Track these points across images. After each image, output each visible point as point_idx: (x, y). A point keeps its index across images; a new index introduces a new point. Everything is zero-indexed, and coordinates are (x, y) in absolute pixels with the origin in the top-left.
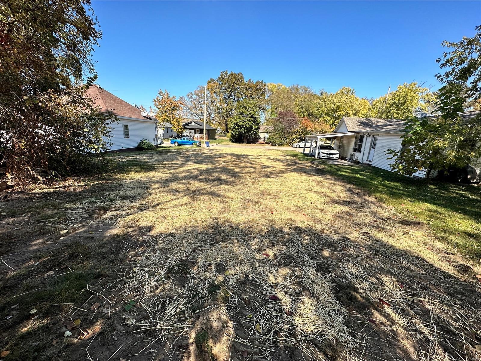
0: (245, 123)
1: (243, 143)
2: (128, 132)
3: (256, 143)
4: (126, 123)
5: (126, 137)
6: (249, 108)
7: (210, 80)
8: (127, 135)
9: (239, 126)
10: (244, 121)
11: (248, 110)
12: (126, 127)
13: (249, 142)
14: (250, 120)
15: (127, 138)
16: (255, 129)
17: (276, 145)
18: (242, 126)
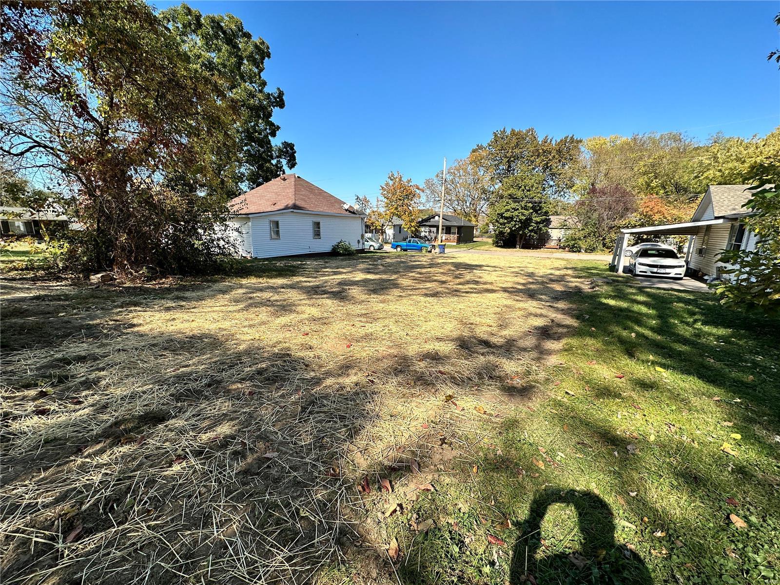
0: (516, 213)
1: (515, 247)
2: (319, 231)
3: (540, 248)
4: (317, 220)
5: (316, 237)
6: (525, 187)
7: (475, 147)
8: (317, 234)
9: (506, 218)
10: (516, 210)
11: (523, 190)
12: (317, 225)
13: (525, 247)
14: (526, 208)
15: (318, 240)
16: (537, 223)
17: (580, 252)
18: (511, 219)
